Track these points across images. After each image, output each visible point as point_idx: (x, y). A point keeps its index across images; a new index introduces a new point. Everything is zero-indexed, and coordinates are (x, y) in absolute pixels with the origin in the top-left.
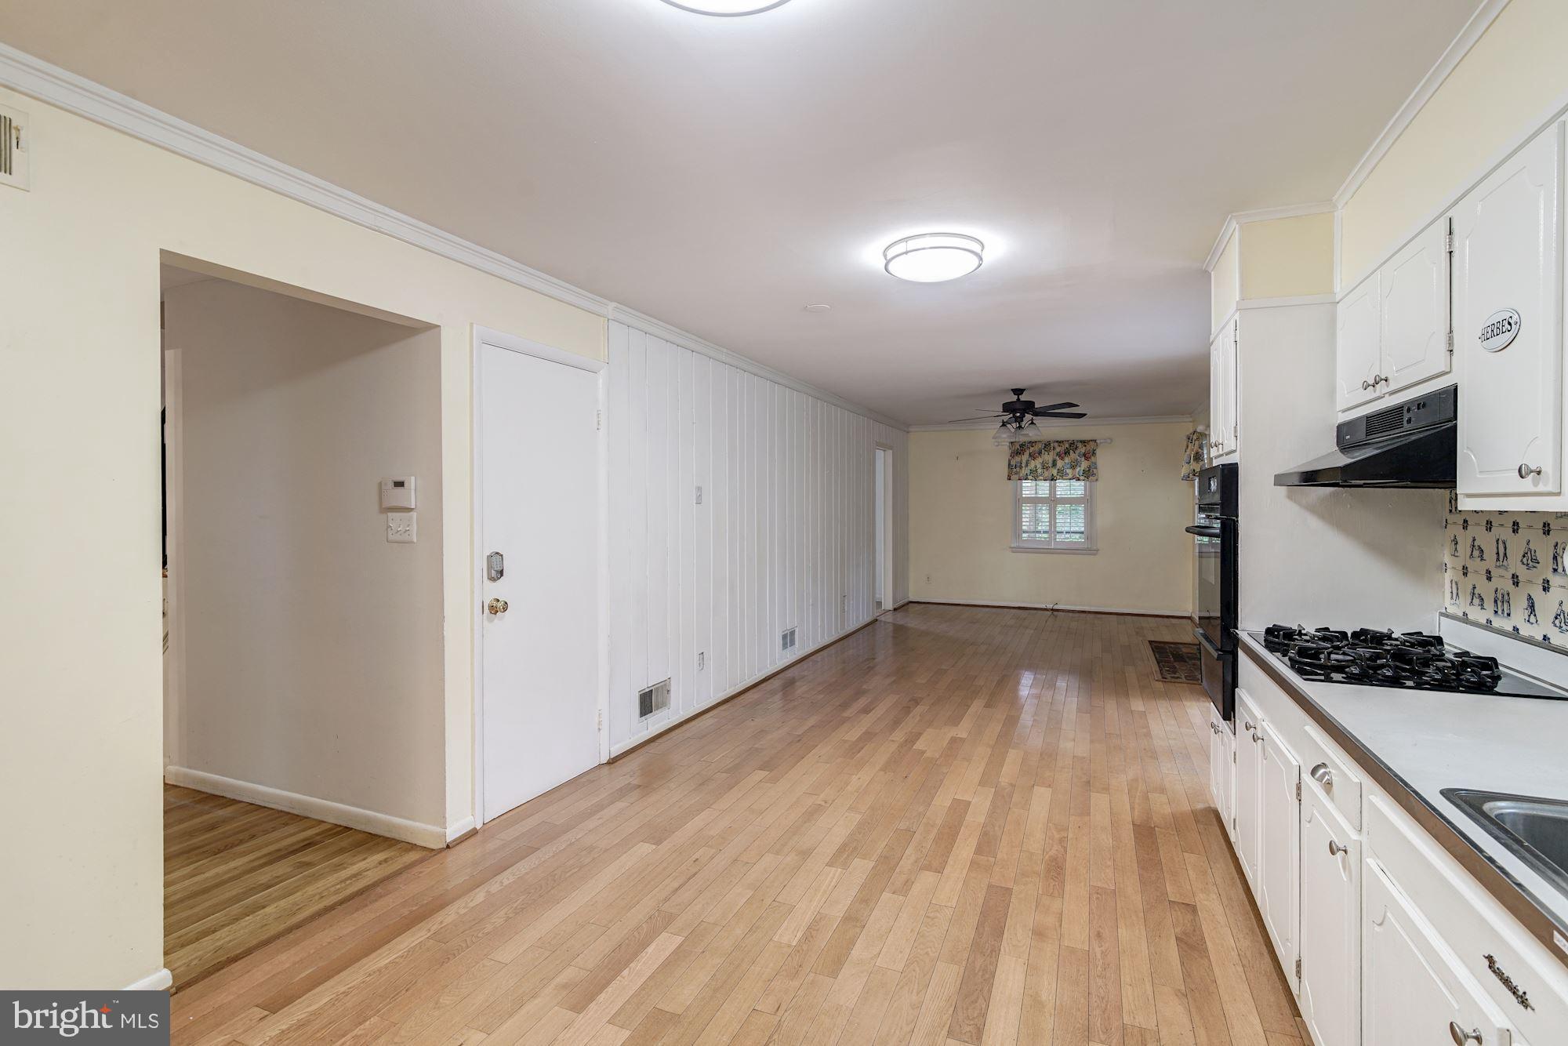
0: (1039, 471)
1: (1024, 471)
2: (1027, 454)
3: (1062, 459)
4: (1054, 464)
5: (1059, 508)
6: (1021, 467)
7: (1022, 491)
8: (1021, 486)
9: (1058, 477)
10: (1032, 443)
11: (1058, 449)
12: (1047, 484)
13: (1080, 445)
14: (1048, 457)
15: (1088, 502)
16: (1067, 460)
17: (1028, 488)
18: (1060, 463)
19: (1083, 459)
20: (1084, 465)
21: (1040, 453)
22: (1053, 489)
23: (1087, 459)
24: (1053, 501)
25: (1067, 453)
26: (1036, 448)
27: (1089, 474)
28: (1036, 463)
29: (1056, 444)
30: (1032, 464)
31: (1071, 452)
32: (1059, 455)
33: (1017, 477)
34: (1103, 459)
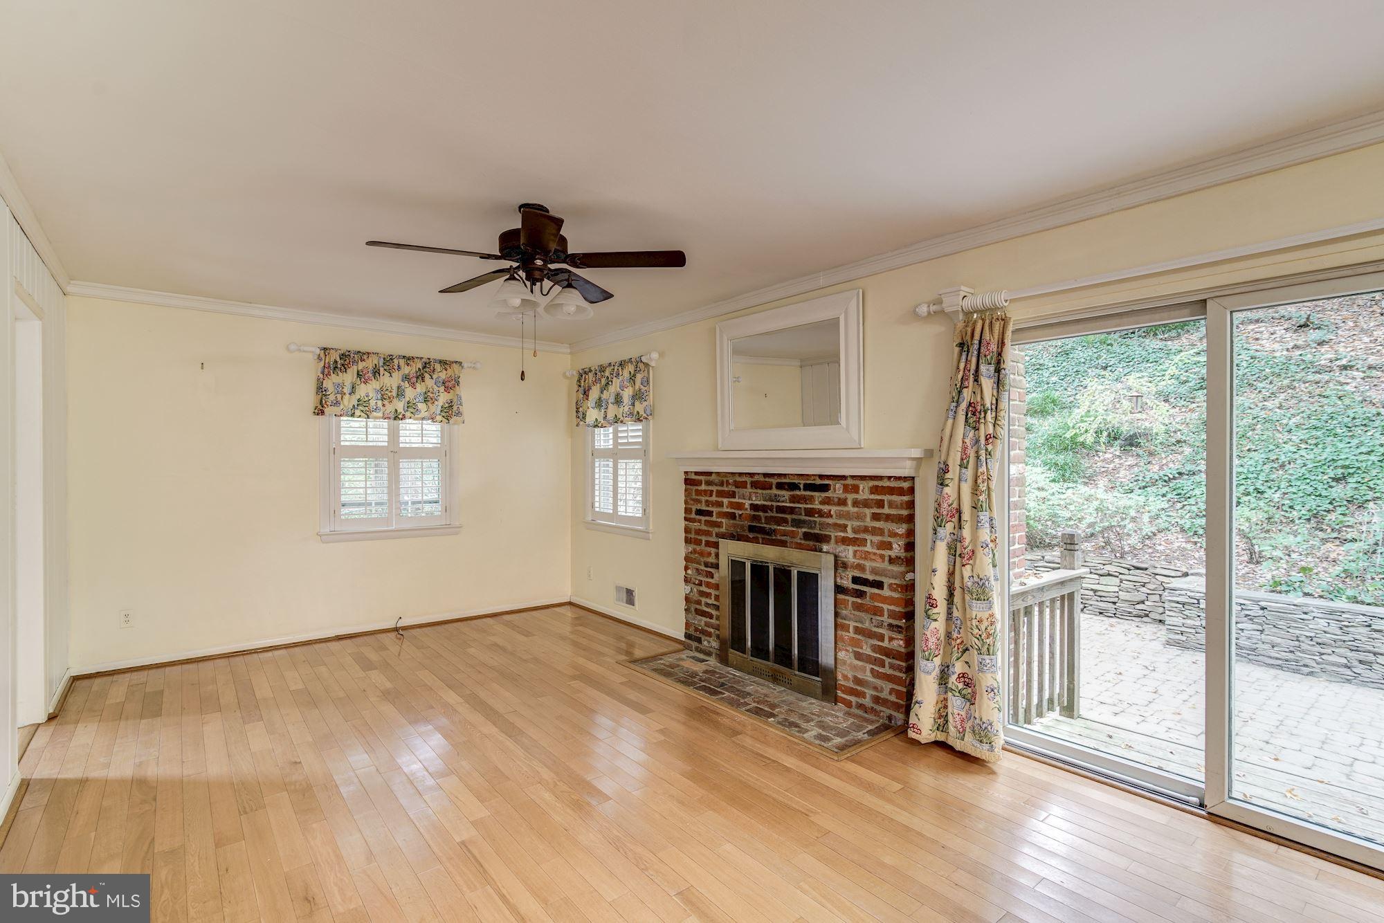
0: (372, 403)
1: (349, 402)
2: (353, 371)
3: (413, 386)
4: (400, 393)
5: (404, 464)
6: (343, 394)
7: (339, 434)
8: (339, 427)
9: (408, 414)
10: (362, 355)
11: (406, 370)
12: (385, 423)
13: (438, 367)
14: (391, 381)
15: (445, 454)
16: (420, 388)
17: (353, 431)
18: (410, 393)
19: (442, 389)
20: (443, 398)
21: (376, 372)
22: (394, 435)
23: (447, 389)
24: (394, 453)
25: (420, 377)
26: (369, 363)
27: (450, 412)
28: (368, 390)
29: (402, 362)
30: (363, 390)
31: (427, 376)
32: (406, 378)
33: (337, 410)
34: (468, 394)
